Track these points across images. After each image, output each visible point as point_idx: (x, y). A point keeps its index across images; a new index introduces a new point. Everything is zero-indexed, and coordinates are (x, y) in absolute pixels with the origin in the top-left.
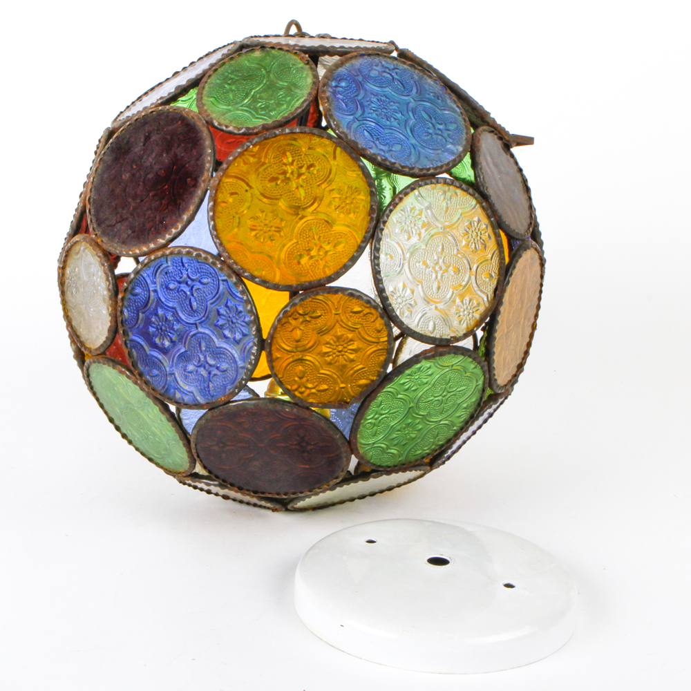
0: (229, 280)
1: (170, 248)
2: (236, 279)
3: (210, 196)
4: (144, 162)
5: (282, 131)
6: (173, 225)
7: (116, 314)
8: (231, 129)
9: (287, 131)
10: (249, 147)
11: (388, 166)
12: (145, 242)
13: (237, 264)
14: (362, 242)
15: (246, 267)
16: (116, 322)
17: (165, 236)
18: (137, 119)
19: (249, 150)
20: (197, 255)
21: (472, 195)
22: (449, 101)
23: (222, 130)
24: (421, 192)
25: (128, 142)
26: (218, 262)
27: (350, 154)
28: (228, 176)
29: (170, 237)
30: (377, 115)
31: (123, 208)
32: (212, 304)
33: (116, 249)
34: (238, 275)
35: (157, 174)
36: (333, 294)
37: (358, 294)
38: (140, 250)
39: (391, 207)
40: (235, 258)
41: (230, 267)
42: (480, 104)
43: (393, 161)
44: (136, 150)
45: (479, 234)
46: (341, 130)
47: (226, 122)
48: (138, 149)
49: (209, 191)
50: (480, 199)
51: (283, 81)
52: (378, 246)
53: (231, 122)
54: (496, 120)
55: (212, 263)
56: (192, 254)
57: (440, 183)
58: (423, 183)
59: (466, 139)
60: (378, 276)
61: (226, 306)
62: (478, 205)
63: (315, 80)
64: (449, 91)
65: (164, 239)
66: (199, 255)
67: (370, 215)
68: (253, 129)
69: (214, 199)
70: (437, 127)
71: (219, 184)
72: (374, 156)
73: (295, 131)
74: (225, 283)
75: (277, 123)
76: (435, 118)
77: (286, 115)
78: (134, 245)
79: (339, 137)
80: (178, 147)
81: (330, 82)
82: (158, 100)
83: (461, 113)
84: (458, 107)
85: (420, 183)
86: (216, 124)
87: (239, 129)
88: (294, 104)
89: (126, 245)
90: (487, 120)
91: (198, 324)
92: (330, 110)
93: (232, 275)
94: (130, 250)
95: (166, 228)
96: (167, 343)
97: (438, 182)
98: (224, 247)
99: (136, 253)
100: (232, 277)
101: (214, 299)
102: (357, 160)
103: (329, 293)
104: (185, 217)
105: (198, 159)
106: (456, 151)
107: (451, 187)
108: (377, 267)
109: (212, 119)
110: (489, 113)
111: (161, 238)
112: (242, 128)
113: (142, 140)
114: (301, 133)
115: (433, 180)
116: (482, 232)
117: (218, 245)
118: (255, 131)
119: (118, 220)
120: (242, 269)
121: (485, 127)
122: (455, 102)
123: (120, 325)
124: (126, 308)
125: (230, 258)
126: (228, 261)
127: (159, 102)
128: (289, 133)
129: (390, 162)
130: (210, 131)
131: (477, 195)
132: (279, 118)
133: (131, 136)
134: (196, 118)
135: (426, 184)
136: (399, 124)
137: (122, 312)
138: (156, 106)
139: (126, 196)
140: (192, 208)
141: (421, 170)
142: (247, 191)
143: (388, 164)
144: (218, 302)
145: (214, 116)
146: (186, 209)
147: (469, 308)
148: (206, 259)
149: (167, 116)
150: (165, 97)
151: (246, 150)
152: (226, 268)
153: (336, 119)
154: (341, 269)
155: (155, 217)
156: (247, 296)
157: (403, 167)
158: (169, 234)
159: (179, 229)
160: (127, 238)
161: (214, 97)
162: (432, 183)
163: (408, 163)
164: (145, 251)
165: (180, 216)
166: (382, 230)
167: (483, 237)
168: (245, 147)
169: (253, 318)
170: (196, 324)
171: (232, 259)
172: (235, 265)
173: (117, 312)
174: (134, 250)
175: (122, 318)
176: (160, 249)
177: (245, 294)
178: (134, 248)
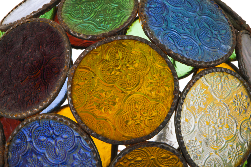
0: (81, 137)
1: (41, 115)
2: (86, 136)
3: (69, 81)
4: (23, 55)
5: (116, 37)
6: (44, 99)
7: (4, 156)
8: (81, 36)
9: (119, 38)
10: (94, 48)
11: (185, 61)
12: (25, 110)
13: (87, 127)
14: (169, 112)
15: (93, 128)
16: (4, 161)
17: (38, 107)
18: (17, 26)
19: (94, 50)
20: (59, 120)
21: (238, 78)
22: (220, 15)
23: (76, 37)
24: (206, 78)
25: (11, 41)
26: (74, 126)
27: (160, 54)
28: (80, 68)
29: (42, 107)
30: (176, 26)
31: (9, 85)
32: (69, 152)
33: (4, 113)
34: (88, 134)
35: (32, 63)
36: (150, 147)
37: (167, 146)
38: (21, 115)
39: (188, 89)
40: (86, 123)
41: (82, 128)
42: (240, 15)
43: (188, 57)
44: (17, 46)
45: (242, 103)
46: (154, 38)
47: (79, 31)
48: (18, 46)
49: (67, 78)
50: (243, 80)
51: (114, 4)
52: (179, 114)
53: (82, 31)
54: (249, 25)
55: (70, 125)
56: (57, 119)
57: (218, 71)
58: (207, 72)
59: (233, 40)
60: (180, 134)
61: (79, 153)
62: (241, 84)
63: (136, 3)
64: (220, 8)
65: (37, 108)
66: (61, 120)
67: (174, 94)
68: (97, 36)
69: (71, 83)
70: (214, 33)
71: (74, 73)
72: (176, 55)
73: (124, 38)
74: (78, 138)
75: (112, 32)
76: (212, 27)
77: (118, 27)
78: (17, 112)
79: (153, 42)
80: (46, 46)
81: (145, 5)
82: (31, 14)
83: (229, 23)
84: (226, 18)
85: (206, 72)
86: (72, 32)
87: (87, 36)
88: (123, 20)
89: (11, 110)
90: (244, 26)
92: (147, 24)
93: (84, 134)
94: (14, 115)
95: (39, 101)
97: (216, 71)
98: (78, 115)
99: (18, 117)
100: (84, 135)
101: (71, 149)
102: (165, 58)
103: (147, 146)
104: (52, 94)
105: (60, 56)
106: (226, 49)
107: (225, 73)
108: (179, 129)
109: (68, 28)
110: (245, 22)
111: (35, 108)
112: (89, 36)
113: (21, 40)
114: (128, 39)
115: (214, 70)
116: (244, 101)
117: (74, 114)
118: (98, 38)
119: (6, 93)
120: (90, 130)
121: (243, 31)
122: (225, 16)
123: (6, 163)
124: (11, 152)
125: (82, 122)
126: (81, 124)
127: (32, 15)
128: (120, 40)
129: (186, 58)
130: (67, 37)
131: (240, 78)
132: (113, 29)
133: (14, 37)
134: (58, 27)
135: (209, 72)
136: (190, 32)
137: (8, 155)
138: (30, 18)
139: (11, 77)
140: (56, 88)
141: (206, 63)
142: (93, 78)
143: (185, 59)
144: (73, 150)
145: (70, 26)
146: (52, 89)
147: (236, 151)
148: (66, 123)
149: (38, 25)
150: (36, 12)
151: (92, 50)
152: (79, 129)
153: (151, 30)
154: (155, 130)
155: (31, 93)
156: (94, 148)
157: (194, 61)
158: (41, 106)
159: (48, 102)
160: (12, 106)
161: (69, 13)
162: (213, 72)
163: (197, 59)
164: (24, 116)
165: (48, 93)
166: (182, 104)
167: (244, 104)
168: (91, 49)
169: (97, 162)
170: (58, 164)
171: (84, 123)
172: (86, 127)
173: (4, 155)
174: (17, 115)
175: (8, 159)
176: (34, 115)
177: (92, 146)
178: (17, 113)
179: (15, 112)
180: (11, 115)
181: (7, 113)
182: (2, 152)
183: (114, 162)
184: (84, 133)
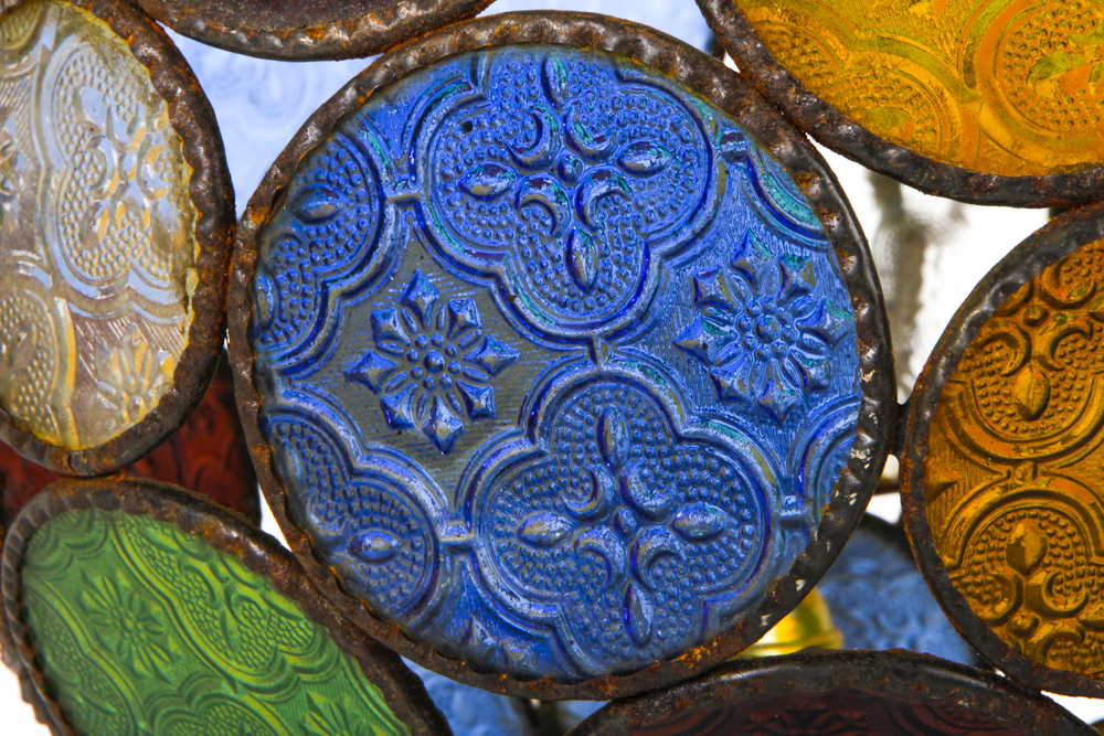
1: (493, 18)
13: (801, 90)
20: (618, 49)
26: (717, 80)
32: (669, 255)
38: (352, 28)
40: (792, 63)
41: (770, 99)
61: (738, 264)
66: (627, 52)
78: (319, 12)
89: (278, 7)
91: (598, 344)
93: (781, 132)
94: (304, 29)
96: (447, 421)
99: (331, 42)
100: (778, 140)
101: (684, 235)
117: (713, 6)
120: (824, 106)
124: (270, 272)
125: (769, 60)
126: (764, 73)
144: (699, 246)
148: (665, 62)
152: (751, 103)
156: (842, 224)
169: (864, 312)
170: (589, 342)
171: (780, 68)
172: (793, 90)
173: (225, 292)
174: (326, 30)
175: (252, 315)
176: (445, 24)
177: (836, 213)
178: (320, 21)
179: (309, 12)
180: (282, 33)
181: (255, 25)
182: (216, 276)
183: (976, 312)
184: (786, 129)
